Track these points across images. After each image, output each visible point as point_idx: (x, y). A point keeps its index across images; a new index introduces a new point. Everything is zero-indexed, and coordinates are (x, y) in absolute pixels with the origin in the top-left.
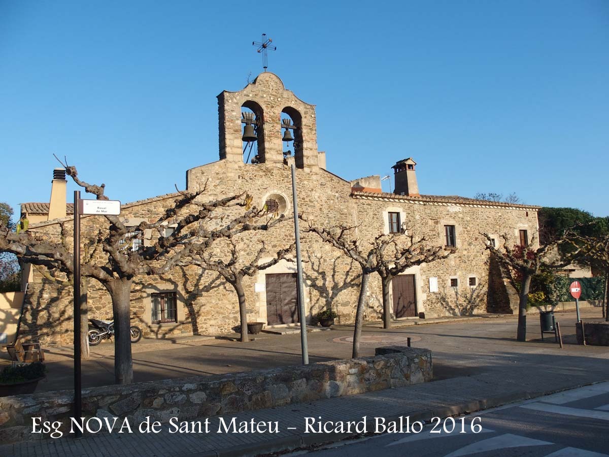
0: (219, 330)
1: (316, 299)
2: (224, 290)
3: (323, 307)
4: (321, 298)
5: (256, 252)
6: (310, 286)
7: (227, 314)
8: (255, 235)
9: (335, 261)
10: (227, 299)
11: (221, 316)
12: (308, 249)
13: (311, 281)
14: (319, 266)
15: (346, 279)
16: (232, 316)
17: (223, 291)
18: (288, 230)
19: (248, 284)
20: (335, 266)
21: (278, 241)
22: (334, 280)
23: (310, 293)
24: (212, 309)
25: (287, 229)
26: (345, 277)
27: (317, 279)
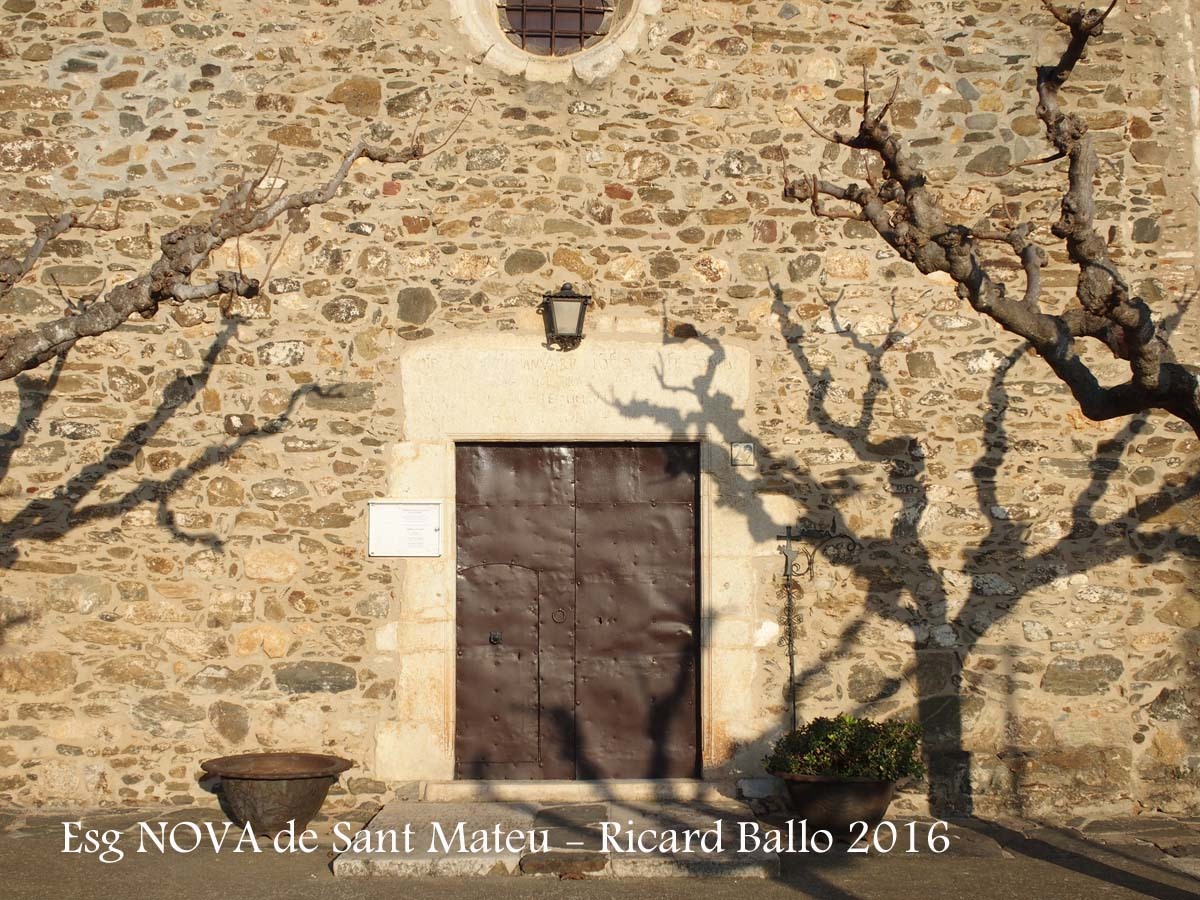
0: (115, 781)
1: (836, 628)
2: (164, 535)
3: (891, 687)
4: (875, 621)
5: (393, 297)
6: (789, 534)
7: (172, 687)
8: (390, 189)
9: (1001, 372)
10: (175, 593)
11: (132, 694)
12: (783, 281)
13: (803, 501)
14: (868, 402)
15: (1091, 496)
16: (204, 698)
17: (149, 538)
18: (630, 156)
19: (327, 501)
20: (999, 404)
21: (551, 227)
22: (987, 500)
23: (790, 586)
24: (80, 647)
25: (627, 146)
26: (1085, 483)
27: (846, 485)
